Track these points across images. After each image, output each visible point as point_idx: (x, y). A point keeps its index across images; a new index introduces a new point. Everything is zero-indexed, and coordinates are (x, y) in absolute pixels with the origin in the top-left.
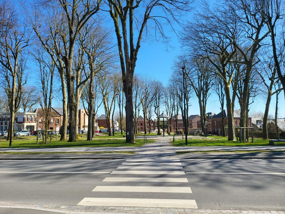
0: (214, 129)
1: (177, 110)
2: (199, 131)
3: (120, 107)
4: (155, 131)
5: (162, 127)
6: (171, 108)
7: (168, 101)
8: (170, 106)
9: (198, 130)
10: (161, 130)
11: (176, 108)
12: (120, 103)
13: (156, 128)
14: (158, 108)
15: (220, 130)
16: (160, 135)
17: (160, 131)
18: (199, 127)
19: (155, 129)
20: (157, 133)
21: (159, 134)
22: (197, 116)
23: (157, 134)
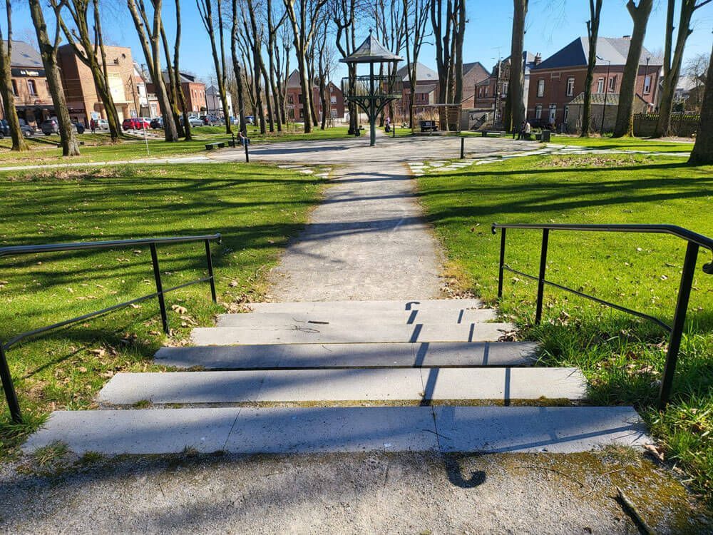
0: (536, 108)
1: (416, 41)
2: (484, 117)
3: (211, 32)
4: (344, 120)
5: (367, 103)
6: (393, 39)
7: (385, 10)
8: (389, 32)
9: (481, 115)
10: (363, 116)
11: (413, 36)
12: (210, 12)
13: (347, 112)
14: (350, 28)
15: (554, 111)
16: (358, 134)
17: (359, 121)
18: (479, 103)
19: (344, 112)
20: (349, 126)
21: (354, 130)
22: (475, 66)
23: (346, 132)
